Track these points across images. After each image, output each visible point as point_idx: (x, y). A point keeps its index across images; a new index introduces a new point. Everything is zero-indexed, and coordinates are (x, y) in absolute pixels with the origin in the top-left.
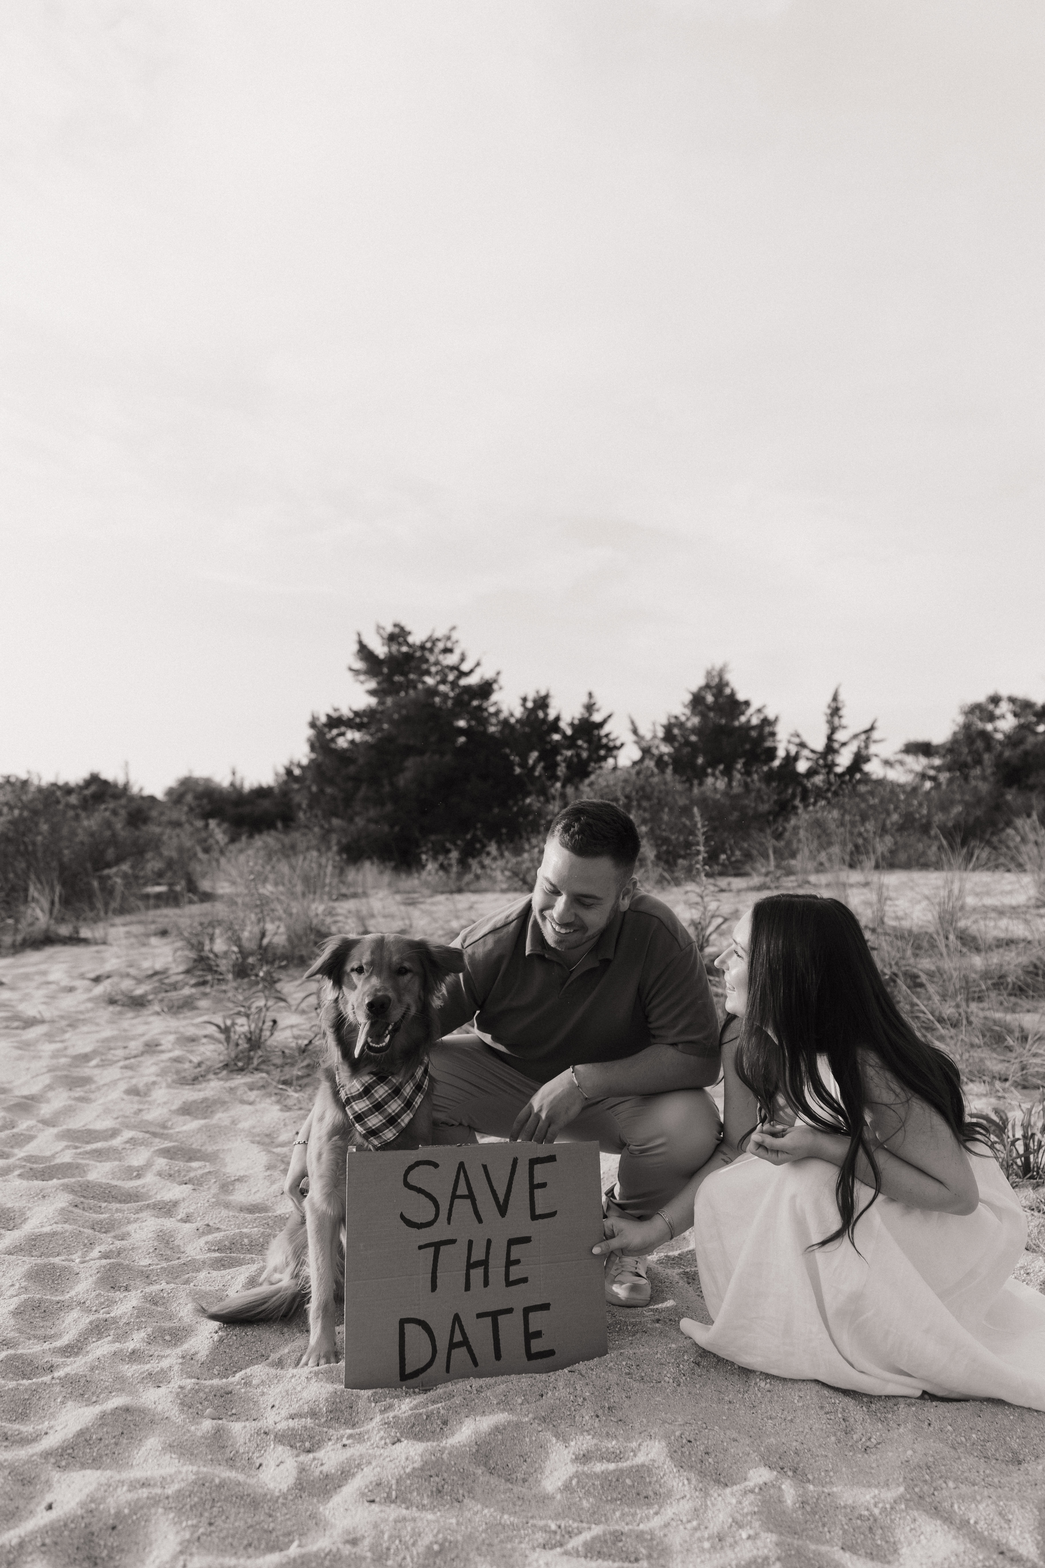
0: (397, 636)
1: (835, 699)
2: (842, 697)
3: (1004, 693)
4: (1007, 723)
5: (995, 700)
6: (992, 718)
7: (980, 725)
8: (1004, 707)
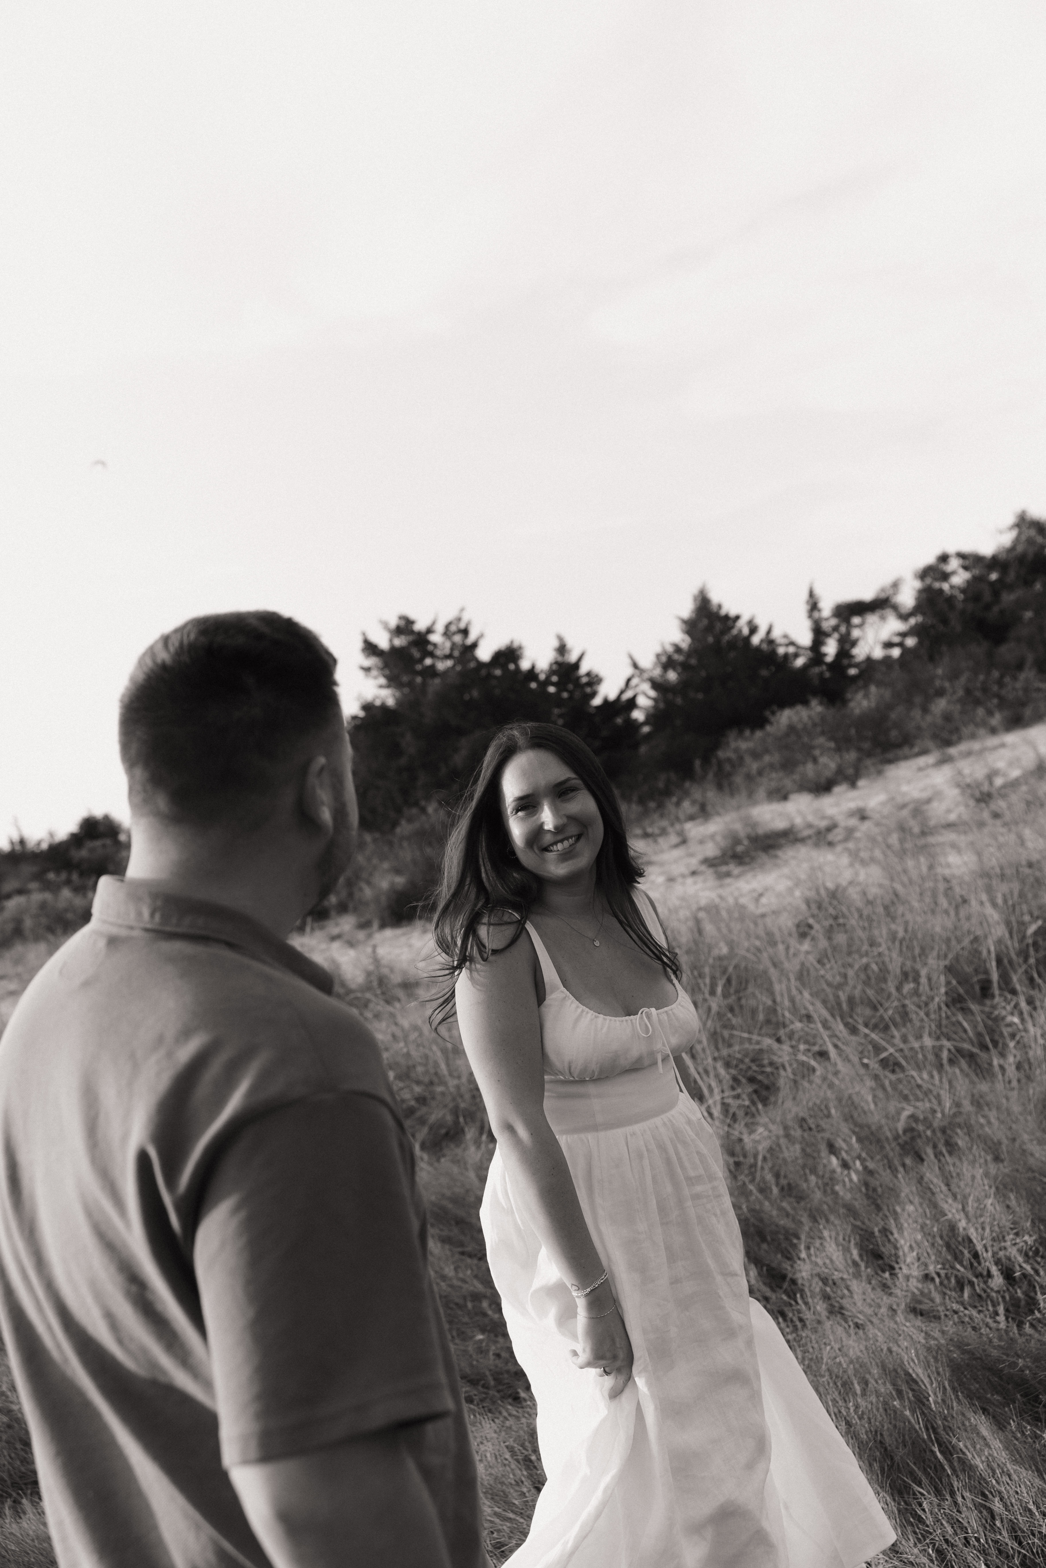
0: (405, 627)
1: (811, 594)
2: (818, 591)
3: (951, 549)
4: (960, 578)
5: (944, 558)
6: (945, 577)
7: (937, 585)
8: (954, 564)
